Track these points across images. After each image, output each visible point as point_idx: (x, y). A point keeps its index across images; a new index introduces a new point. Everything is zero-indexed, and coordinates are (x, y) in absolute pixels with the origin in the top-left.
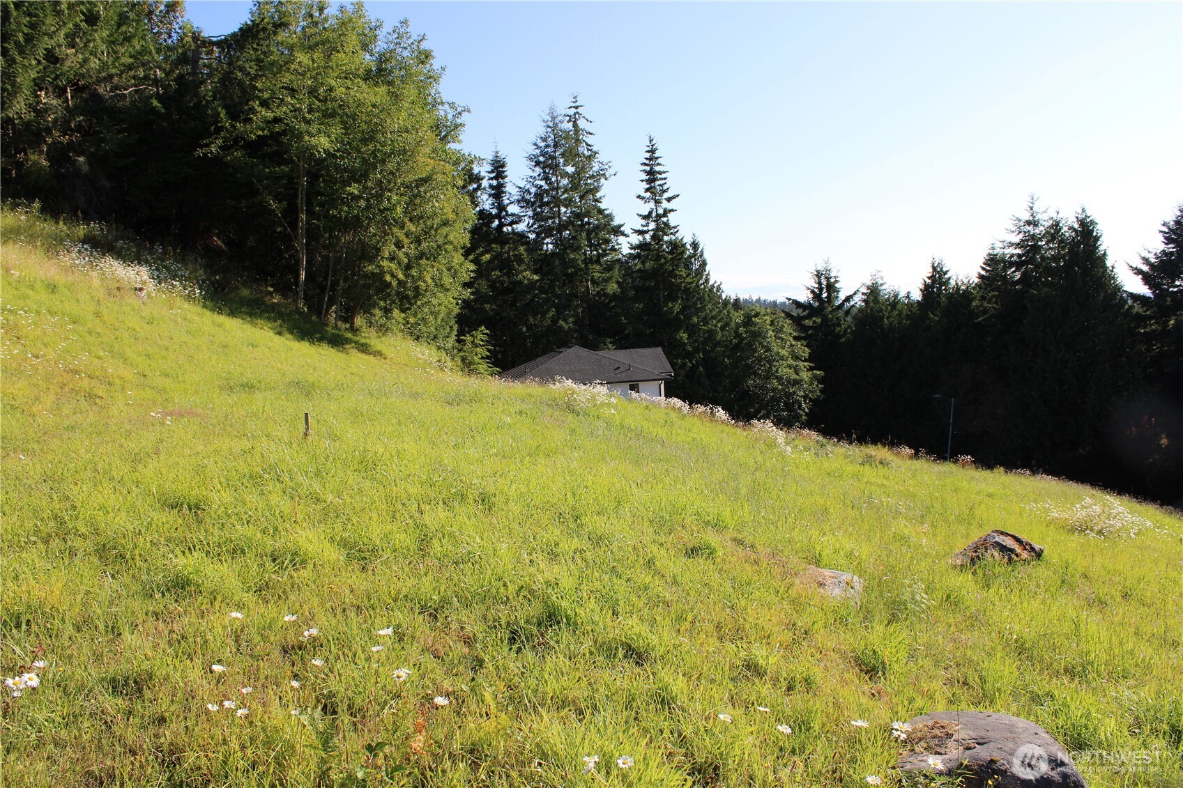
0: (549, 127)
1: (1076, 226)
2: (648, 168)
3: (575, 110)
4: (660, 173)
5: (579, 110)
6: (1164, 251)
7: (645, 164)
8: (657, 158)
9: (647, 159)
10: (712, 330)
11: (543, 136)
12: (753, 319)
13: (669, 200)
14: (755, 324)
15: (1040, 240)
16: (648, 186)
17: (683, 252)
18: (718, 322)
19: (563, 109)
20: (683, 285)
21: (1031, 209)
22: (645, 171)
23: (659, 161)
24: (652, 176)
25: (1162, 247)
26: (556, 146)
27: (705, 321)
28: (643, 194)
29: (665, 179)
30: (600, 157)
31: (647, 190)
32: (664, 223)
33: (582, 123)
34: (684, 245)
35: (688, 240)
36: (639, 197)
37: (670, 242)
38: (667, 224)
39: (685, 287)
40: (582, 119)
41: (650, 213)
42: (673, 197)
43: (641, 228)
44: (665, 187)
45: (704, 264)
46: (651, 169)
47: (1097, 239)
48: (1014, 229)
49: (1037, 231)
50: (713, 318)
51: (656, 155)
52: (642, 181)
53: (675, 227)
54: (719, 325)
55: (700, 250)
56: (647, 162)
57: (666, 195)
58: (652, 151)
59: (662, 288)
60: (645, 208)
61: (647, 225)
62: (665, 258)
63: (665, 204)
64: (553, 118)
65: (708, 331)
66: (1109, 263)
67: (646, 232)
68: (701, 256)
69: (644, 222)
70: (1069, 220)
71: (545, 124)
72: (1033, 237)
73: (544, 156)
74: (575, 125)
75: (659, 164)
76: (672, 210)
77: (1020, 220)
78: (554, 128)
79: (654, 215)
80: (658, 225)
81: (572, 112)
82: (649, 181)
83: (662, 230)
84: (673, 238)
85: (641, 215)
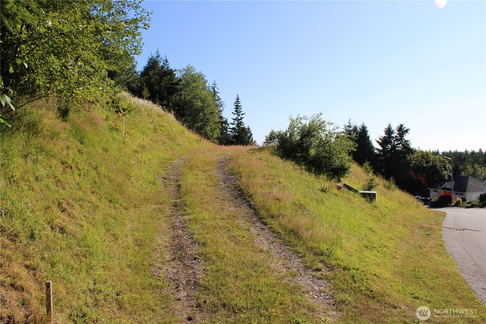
1: (361, 128)
3: (214, 85)
4: (240, 106)
5: (216, 85)
6: (384, 137)
7: (235, 103)
8: (239, 102)
13: (242, 115)
15: (351, 132)
17: (245, 131)
21: (349, 122)
22: (235, 105)
23: (240, 102)
24: (237, 107)
25: (385, 135)
29: (241, 108)
30: (221, 100)
31: (235, 111)
33: (216, 89)
34: (245, 129)
35: (247, 127)
36: (233, 113)
37: (241, 128)
38: (241, 122)
41: (236, 118)
42: (243, 114)
43: (233, 123)
44: (241, 111)
45: (251, 135)
46: (237, 105)
47: (367, 132)
48: (344, 128)
49: (351, 129)
52: (234, 108)
53: (243, 123)
55: (250, 130)
56: (236, 102)
57: (241, 113)
58: (238, 99)
60: (235, 117)
61: (235, 122)
62: (240, 133)
63: (241, 116)
66: (370, 139)
67: (235, 124)
68: (250, 132)
69: (234, 121)
70: (359, 126)
72: (349, 131)
74: (214, 90)
76: (243, 118)
77: (346, 126)
79: (237, 119)
80: (238, 122)
81: (213, 86)
82: (236, 108)
83: (240, 124)
84: (242, 126)
85: (232, 119)
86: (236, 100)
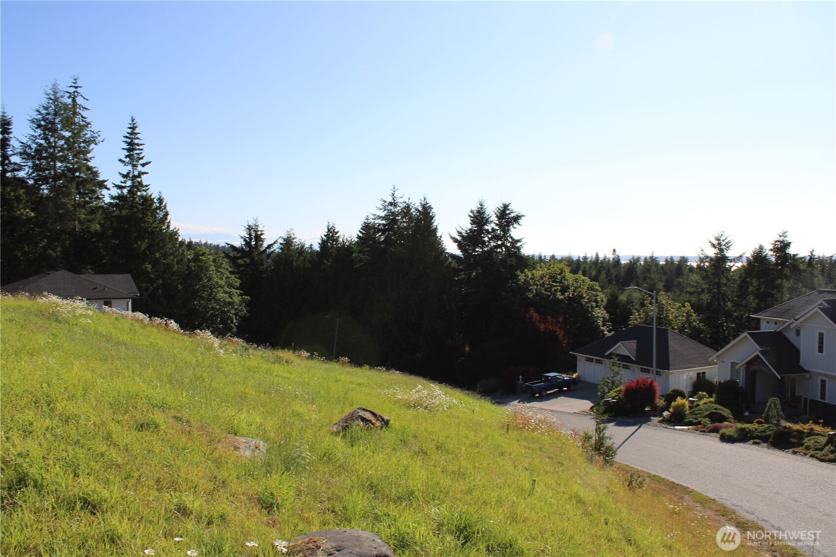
0: (51, 99)
1: (420, 209)
3: (75, 90)
4: (138, 145)
5: (78, 90)
6: (470, 229)
7: (127, 137)
8: (136, 134)
9: (128, 133)
10: (170, 264)
11: (45, 105)
12: (200, 257)
13: (143, 165)
14: (201, 261)
15: (398, 216)
16: (128, 154)
17: (152, 205)
18: (175, 257)
19: (64, 86)
20: (150, 229)
21: (393, 194)
22: (126, 142)
23: (138, 136)
24: (132, 147)
25: (470, 226)
26: (55, 114)
27: (165, 256)
28: (124, 159)
29: (142, 150)
30: (92, 127)
31: (127, 156)
32: (138, 182)
33: (79, 100)
34: (152, 200)
35: (155, 196)
36: (120, 160)
37: (142, 197)
38: (140, 183)
39: (151, 231)
40: (80, 97)
41: (128, 173)
42: (147, 164)
43: (120, 184)
44: (141, 156)
45: (167, 214)
46: (132, 141)
47: (432, 218)
48: (381, 207)
49: (396, 210)
50: (171, 254)
51: (136, 132)
52: (124, 149)
53: (146, 186)
54: (176, 260)
55: (164, 204)
56: (128, 135)
57: (141, 162)
58: (133, 128)
59: (133, 230)
60: (126, 169)
61: (125, 182)
62: (138, 208)
63: (140, 168)
64: (55, 93)
65: (167, 264)
66: (438, 234)
67: (124, 187)
68: (165, 208)
69: (123, 180)
70: (416, 203)
71: (47, 97)
72: (393, 213)
73: (44, 121)
74: (74, 100)
75: (138, 138)
76: (145, 173)
77: (385, 202)
79: (131, 175)
80: (133, 183)
81: (72, 90)
82: (129, 150)
83: (136, 187)
84: (144, 193)
85: (121, 174)
86: (129, 131)
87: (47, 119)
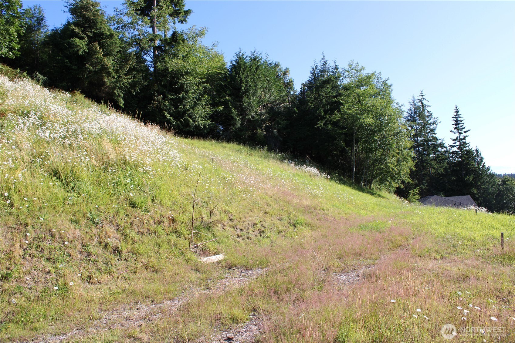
0: (412, 105)
2: (455, 119)
3: (422, 97)
4: (461, 121)
5: (424, 97)
7: (454, 117)
8: (459, 115)
9: (455, 115)
10: (487, 188)
12: (507, 182)
13: (465, 132)
14: (507, 185)
16: (455, 127)
17: (473, 154)
18: (489, 184)
19: (417, 97)
20: (473, 168)
22: (454, 120)
23: (460, 116)
24: (457, 123)
26: (415, 113)
27: (483, 183)
28: (453, 130)
29: (463, 123)
30: (433, 116)
31: (455, 128)
32: (463, 142)
33: (425, 102)
34: (472, 151)
35: (474, 149)
36: (451, 131)
37: (466, 150)
38: (465, 143)
40: (425, 100)
41: (457, 138)
42: (467, 131)
43: (453, 145)
44: (463, 127)
45: (482, 159)
46: (457, 119)
50: (487, 182)
51: (458, 114)
52: (453, 124)
53: (468, 144)
54: (490, 185)
55: (479, 152)
56: (455, 116)
57: (464, 130)
58: (457, 112)
59: (463, 170)
60: (455, 136)
62: (465, 157)
63: (464, 134)
64: (414, 101)
65: (485, 188)
67: (455, 146)
68: (480, 155)
69: (454, 142)
71: (410, 104)
73: (410, 117)
74: (422, 103)
75: (460, 117)
76: (467, 136)
78: (414, 105)
80: (460, 143)
81: (420, 98)
82: (456, 125)
83: (463, 145)
84: (467, 148)
85: (452, 139)
86: (455, 114)
87: (411, 116)
